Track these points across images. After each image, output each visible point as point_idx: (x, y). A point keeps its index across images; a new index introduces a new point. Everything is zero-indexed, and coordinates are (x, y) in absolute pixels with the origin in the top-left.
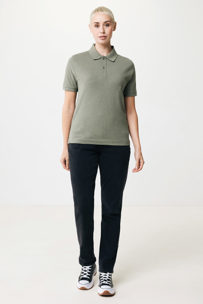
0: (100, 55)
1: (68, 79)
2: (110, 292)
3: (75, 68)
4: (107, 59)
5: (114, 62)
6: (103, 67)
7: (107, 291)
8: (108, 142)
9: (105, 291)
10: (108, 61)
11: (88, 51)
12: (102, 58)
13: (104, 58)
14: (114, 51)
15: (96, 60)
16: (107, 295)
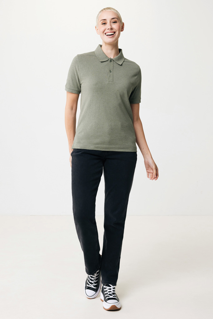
0: (107, 57)
1: (72, 81)
2: (117, 306)
3: (80, 70)
4: (114, 62)
5: (121, 65)
6: (110, 71)
7: (115, 305)
8: (114, 148)
9: (112, 306)
10: (115, 65)
11: (94, 52)
12: (109, 60)
13: (111, 60)
14: (122, 54)
15: (102, 63)
16: (114, 309)
